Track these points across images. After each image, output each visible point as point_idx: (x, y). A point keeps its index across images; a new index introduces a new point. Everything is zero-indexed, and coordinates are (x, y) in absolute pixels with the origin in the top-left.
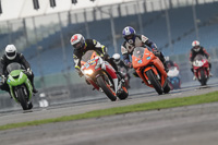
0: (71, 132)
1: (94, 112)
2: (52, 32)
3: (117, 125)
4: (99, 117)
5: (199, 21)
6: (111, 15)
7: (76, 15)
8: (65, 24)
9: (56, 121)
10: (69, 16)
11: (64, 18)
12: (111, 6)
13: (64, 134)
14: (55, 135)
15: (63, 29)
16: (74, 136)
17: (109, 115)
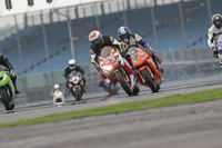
0: (28, 137)
1: (51, 116)
2: (8, 35)
3: (74, 130)
4: (56, 121)
5: (157, 23)
6: (68, 17)
7: (32, 17)
8: (22, 27)
9: (13, 125)
10: (26, 18)
11: (21, 21)
12: (68, 7)
13: (21, 138)
14: (11, 139)
15: (20, 32)
16: (31, 140)
17: (66, 120)
